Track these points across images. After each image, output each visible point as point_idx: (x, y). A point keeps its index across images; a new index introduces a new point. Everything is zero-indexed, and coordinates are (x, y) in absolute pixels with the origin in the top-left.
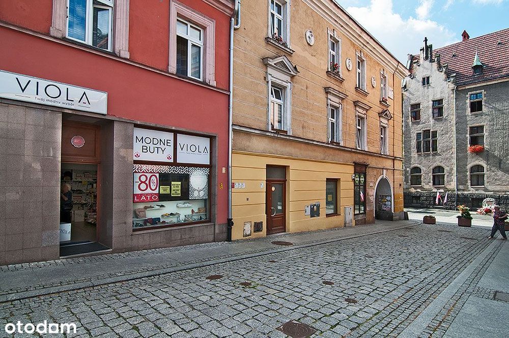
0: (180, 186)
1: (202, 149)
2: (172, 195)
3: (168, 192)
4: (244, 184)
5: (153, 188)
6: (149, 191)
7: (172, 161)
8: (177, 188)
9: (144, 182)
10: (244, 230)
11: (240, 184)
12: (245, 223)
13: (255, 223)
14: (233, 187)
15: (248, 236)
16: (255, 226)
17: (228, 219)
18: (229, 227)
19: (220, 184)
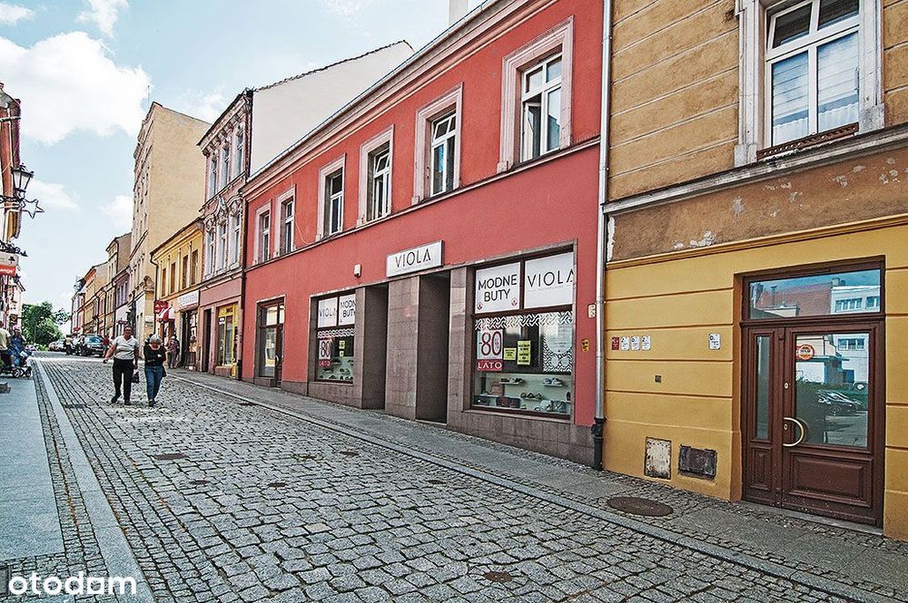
0: (529, 348)
1: (563, 278)
2: (519, 363)
3: (513, 358)
4: (648, 340)
5: (497, 351)
6: (491, 356)
7: (517, 307)
8: (526, 352)
9: (487, 343)
10: (647, 457)
11: (637, 340)
12: (650, 440)
13: (685, 449)
14: (616, 347)
15: (660, 477)
16: (683, 456)
17: (594, 418)
18: (596, 436)
19: (584, 340)
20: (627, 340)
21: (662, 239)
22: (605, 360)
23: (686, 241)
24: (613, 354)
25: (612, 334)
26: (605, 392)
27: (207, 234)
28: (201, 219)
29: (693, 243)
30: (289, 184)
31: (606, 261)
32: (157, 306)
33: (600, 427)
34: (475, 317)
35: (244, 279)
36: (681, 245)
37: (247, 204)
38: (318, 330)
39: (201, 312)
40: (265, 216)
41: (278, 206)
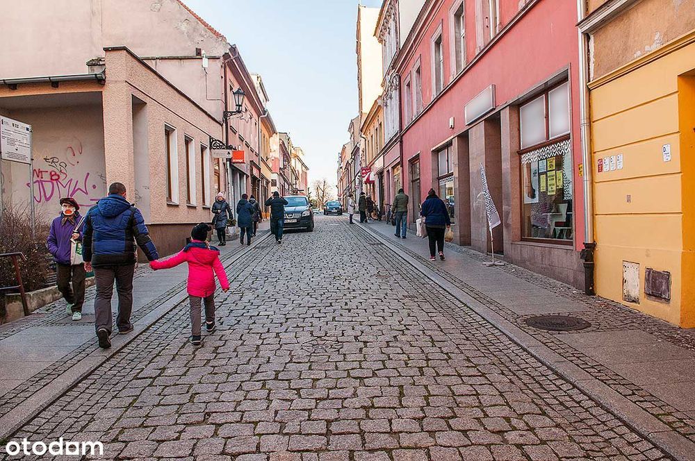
4: (621, 158)
10: (624, 281)
11: (614, 159)
12: (626, 264)
13: (649, 271)
14: (600, 170)
15: (633, 301)
16: (647, 280)
17: (584, 243)
18: (586, 261)
19: (579, 165)
20: (607, 161)
21: (626, 49)
22: (592, 182)
23: (642, 49)
24: (599, 177)
25: (597, 157)
26: (593, 215)
27: (385, 107)
28: (380, 97)
29: (647, 48)
30: (417, 56)
31: (589, 81)
32: (364, 171)
33: (589, 252)
34: (520, 153)
35: (401, 142)
36: (638, 55)
37: (400, 78)
38: (439, 179)
39: (385, 173)
40: (408, 85)
41: (414, 74)
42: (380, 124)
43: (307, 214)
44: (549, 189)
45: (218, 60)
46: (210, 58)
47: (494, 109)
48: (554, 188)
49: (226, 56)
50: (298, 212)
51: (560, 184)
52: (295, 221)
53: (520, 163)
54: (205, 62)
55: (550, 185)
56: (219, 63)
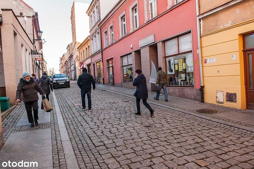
0: (182, 65)
2: (179, 71)
4: (215, 59)
7: (177, 53)
10: (217, 97)
11: (212, 59)
12: (217, 92)
13: (227, 93)
14: (206, 62)
15: (221, 103)
16: (227, 96)
17: (200, 86)
18: (201, 92)
19: (196, 61)
20: (209, 60)
21: (216, 25)
22: (203, 67)
23: (223, 25)
24: (205, 65)
25: (204, 58)
26: (203, 77)
27: (91, 40)
28: (89, 36)
29: (226, 25)
30: (111, 22)
31: (201, 35)
32: (81, 64)
33: (202, 89)
34: (166, 57)
35: (102, 53)
36: (222, 27)
37: (101, 29)
38: (123, 66)
39: (92, 64)
40: (106, 32)
41: (109, 29)
42: (89, 47)
43: (68, 80)
44: (179, 69)
45: (31, 18)
46: (27, 17)
47: (154, 42)
48: (182, 69)
49: (33, 16)
50: (64, 80)
51: (184, 68)
52: (64, 83)
53: (166, 61)
54: (26, 18)
55: (180, 68)
56: (31, 19)
